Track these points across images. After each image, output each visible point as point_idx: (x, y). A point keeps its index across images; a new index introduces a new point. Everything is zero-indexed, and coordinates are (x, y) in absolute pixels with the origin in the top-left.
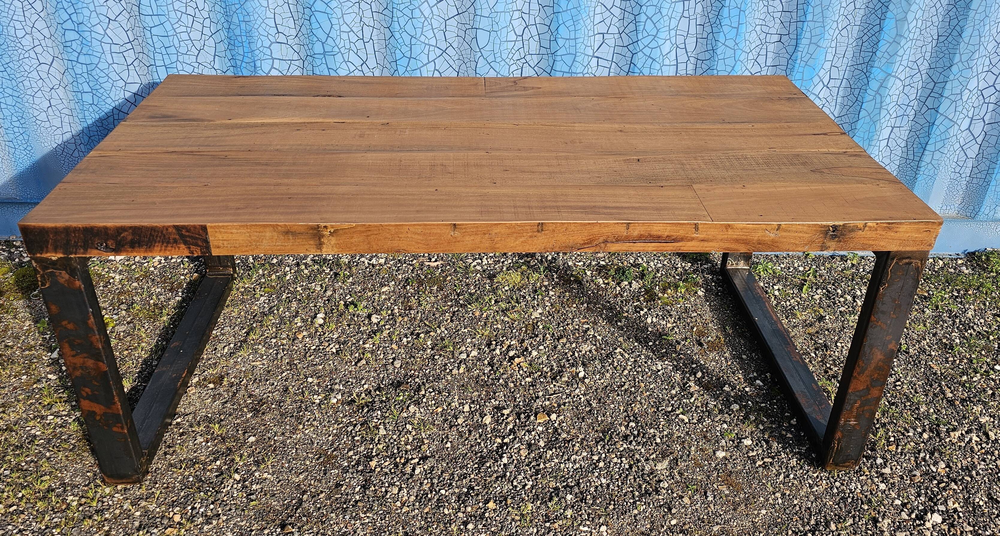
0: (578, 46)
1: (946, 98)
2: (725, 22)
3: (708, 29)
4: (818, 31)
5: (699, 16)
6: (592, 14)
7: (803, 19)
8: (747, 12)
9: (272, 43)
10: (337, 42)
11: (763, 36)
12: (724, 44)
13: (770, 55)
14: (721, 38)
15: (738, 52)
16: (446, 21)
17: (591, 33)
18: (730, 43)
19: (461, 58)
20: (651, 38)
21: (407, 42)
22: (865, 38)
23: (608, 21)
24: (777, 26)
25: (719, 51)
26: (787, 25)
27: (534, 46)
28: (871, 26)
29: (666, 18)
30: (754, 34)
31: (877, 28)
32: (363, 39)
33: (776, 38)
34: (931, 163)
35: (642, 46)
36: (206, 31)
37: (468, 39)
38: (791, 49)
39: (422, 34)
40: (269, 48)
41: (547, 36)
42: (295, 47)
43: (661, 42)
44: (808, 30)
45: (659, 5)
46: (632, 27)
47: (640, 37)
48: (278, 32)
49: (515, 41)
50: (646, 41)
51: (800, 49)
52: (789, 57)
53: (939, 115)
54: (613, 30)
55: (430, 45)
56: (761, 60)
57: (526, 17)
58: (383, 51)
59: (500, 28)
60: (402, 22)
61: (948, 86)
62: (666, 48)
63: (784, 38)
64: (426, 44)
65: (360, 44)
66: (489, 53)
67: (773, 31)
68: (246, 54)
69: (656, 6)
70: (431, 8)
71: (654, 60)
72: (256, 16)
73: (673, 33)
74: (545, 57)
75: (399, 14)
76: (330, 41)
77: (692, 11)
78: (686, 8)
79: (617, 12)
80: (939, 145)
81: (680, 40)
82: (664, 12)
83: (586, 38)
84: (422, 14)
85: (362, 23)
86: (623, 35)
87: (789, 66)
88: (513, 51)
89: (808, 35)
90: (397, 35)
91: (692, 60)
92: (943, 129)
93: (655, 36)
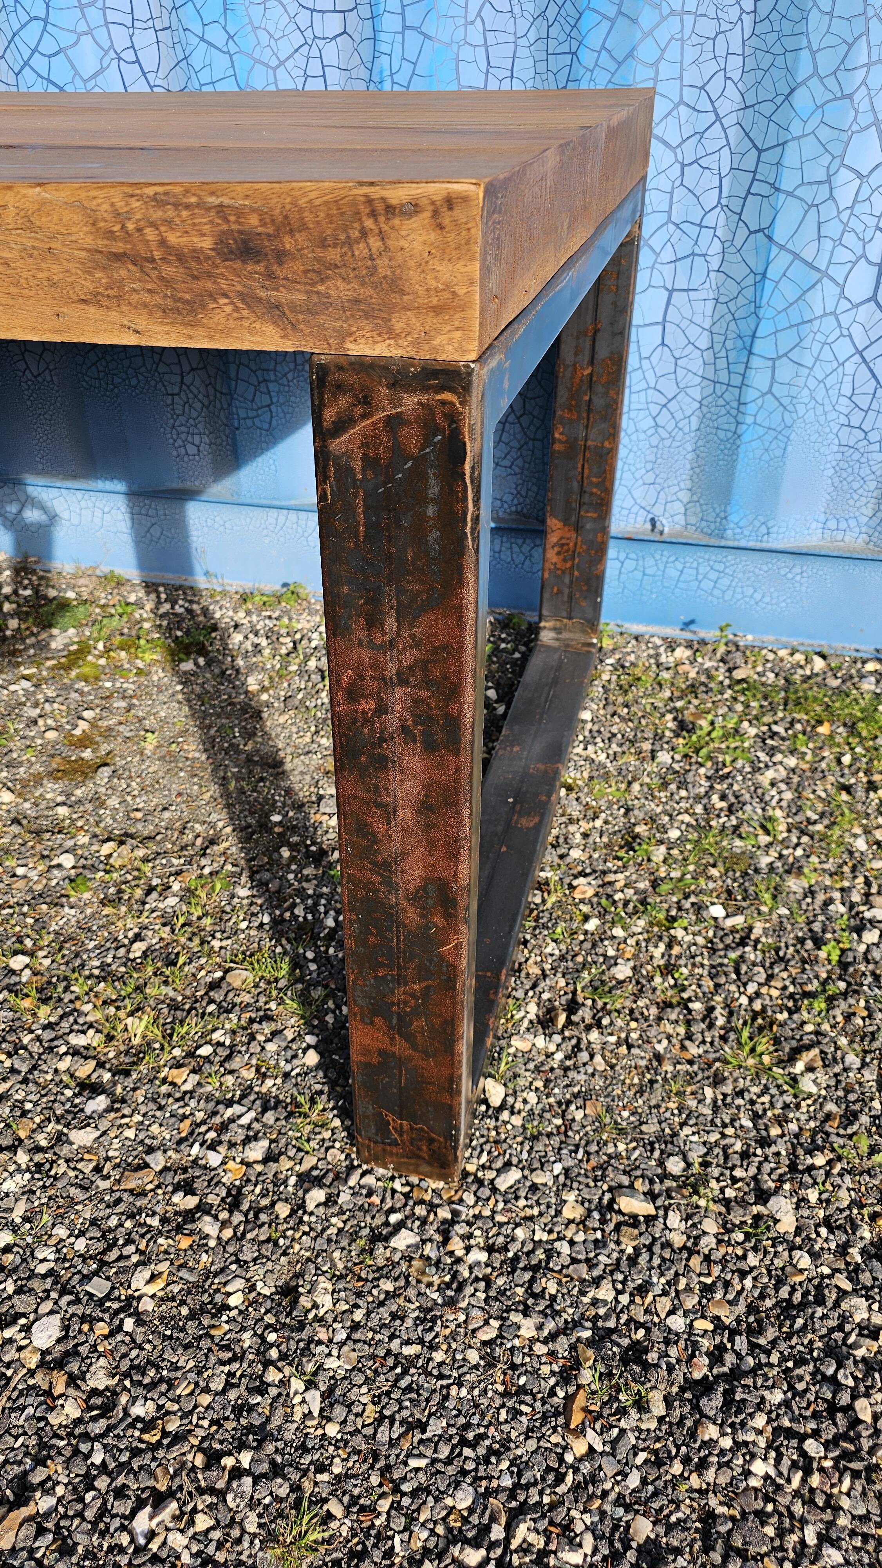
1: (790, 194)
34: (770, 391)
53: (775, 250)
61: (791, 156)
80: (786, 340)
92: (789, 291)
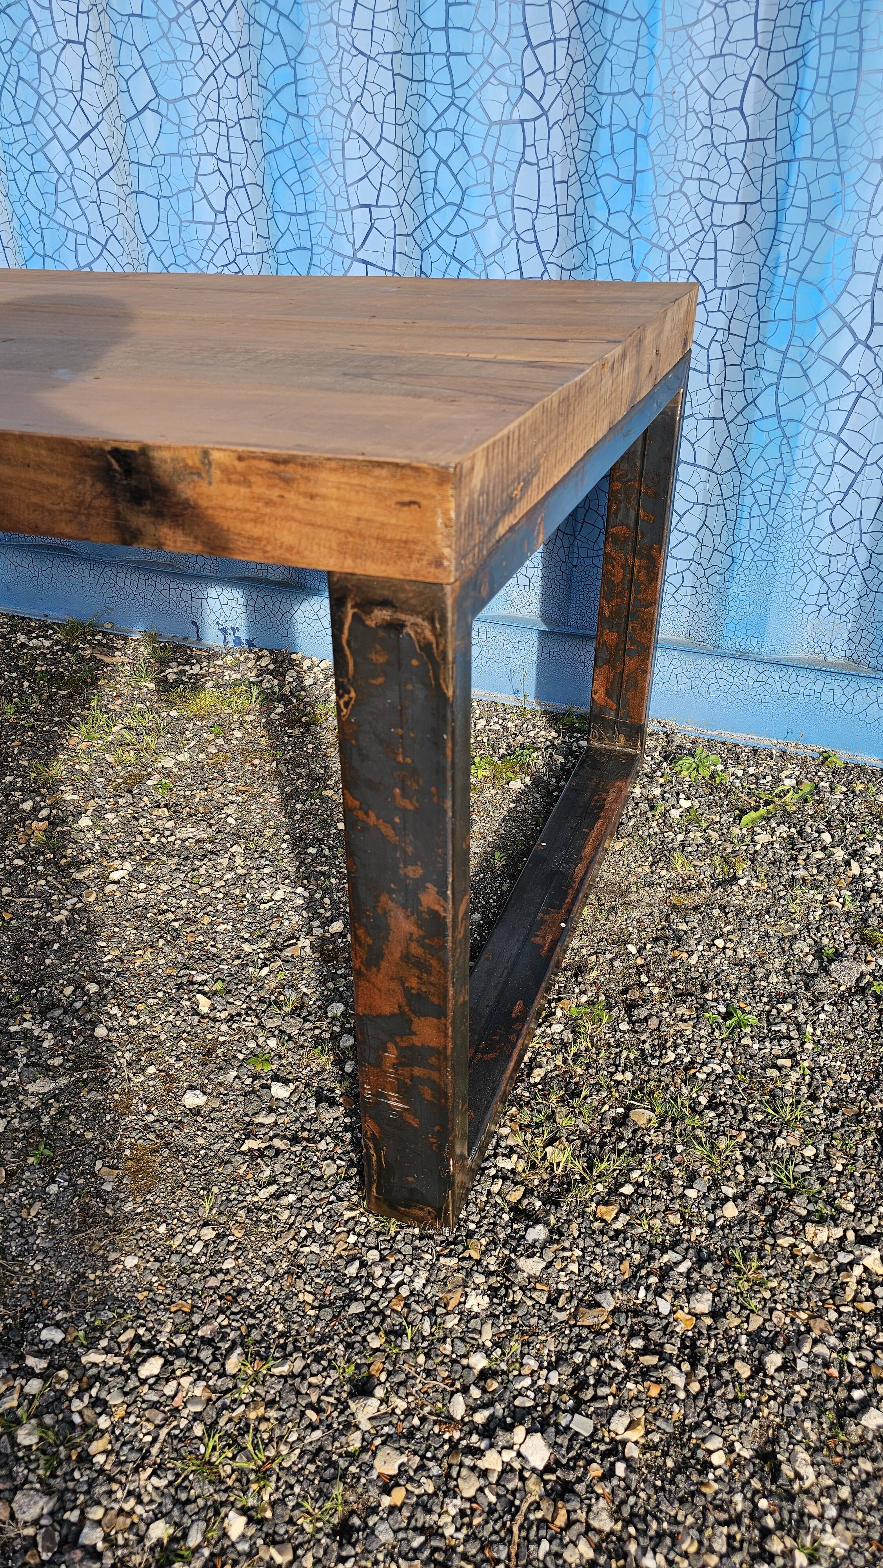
0: (315, 229)
2: (606, 167)
3: (575, 190)
4: (825, 187)
5: (557, 159)
6: (337, 157)
7: (787, 154)
8: (653, 140)
11: (704, 209)
12: (606, 225)
13: (724, 258)
14: (602, 211)
15: (640, 247)
16: (97, 181)
17: (342, 204)
18: (620, 223)
20: (450, 211)
21: (36, 225)
23: (375, 176)
24: (736, 181)
25: (596, 245)
26: (756, 174)
29: (480, 162)
30: (679, 202)
33: (734, 213)
35: (436, 233)
38: (764, 239)
39: (56, 206)
43: (475, 222)
44: (802, 183)
45: (459, 129)
47: (430, 209)
49: (213, 224)
50: (443, 218)
51: (784, 237)
52: (762, 260)
54: (388, 197)
55: (77, 232)
56: (706, 271)
57: (225, 168)
59: (175, 191)
60: (20, 181)
62: (491, 236)
63: (754, 212)
64: (68, 229)
66: (162, 245)
67: (727, 195)
69: (453, 130)
70: (67, 153)
71: (463, 265)
73: (503, 201)
75: (14, 165)
77: (542, 147)
78: (529, 141)
79: (390, 153)
81: (523, 221)
82: (474, 146)
83: (331, 214)
84: (52, 165)
86: (405, 208)
87: (764, 285)
89: (801, 198)
91: (554, 268)
93: (459, 207)
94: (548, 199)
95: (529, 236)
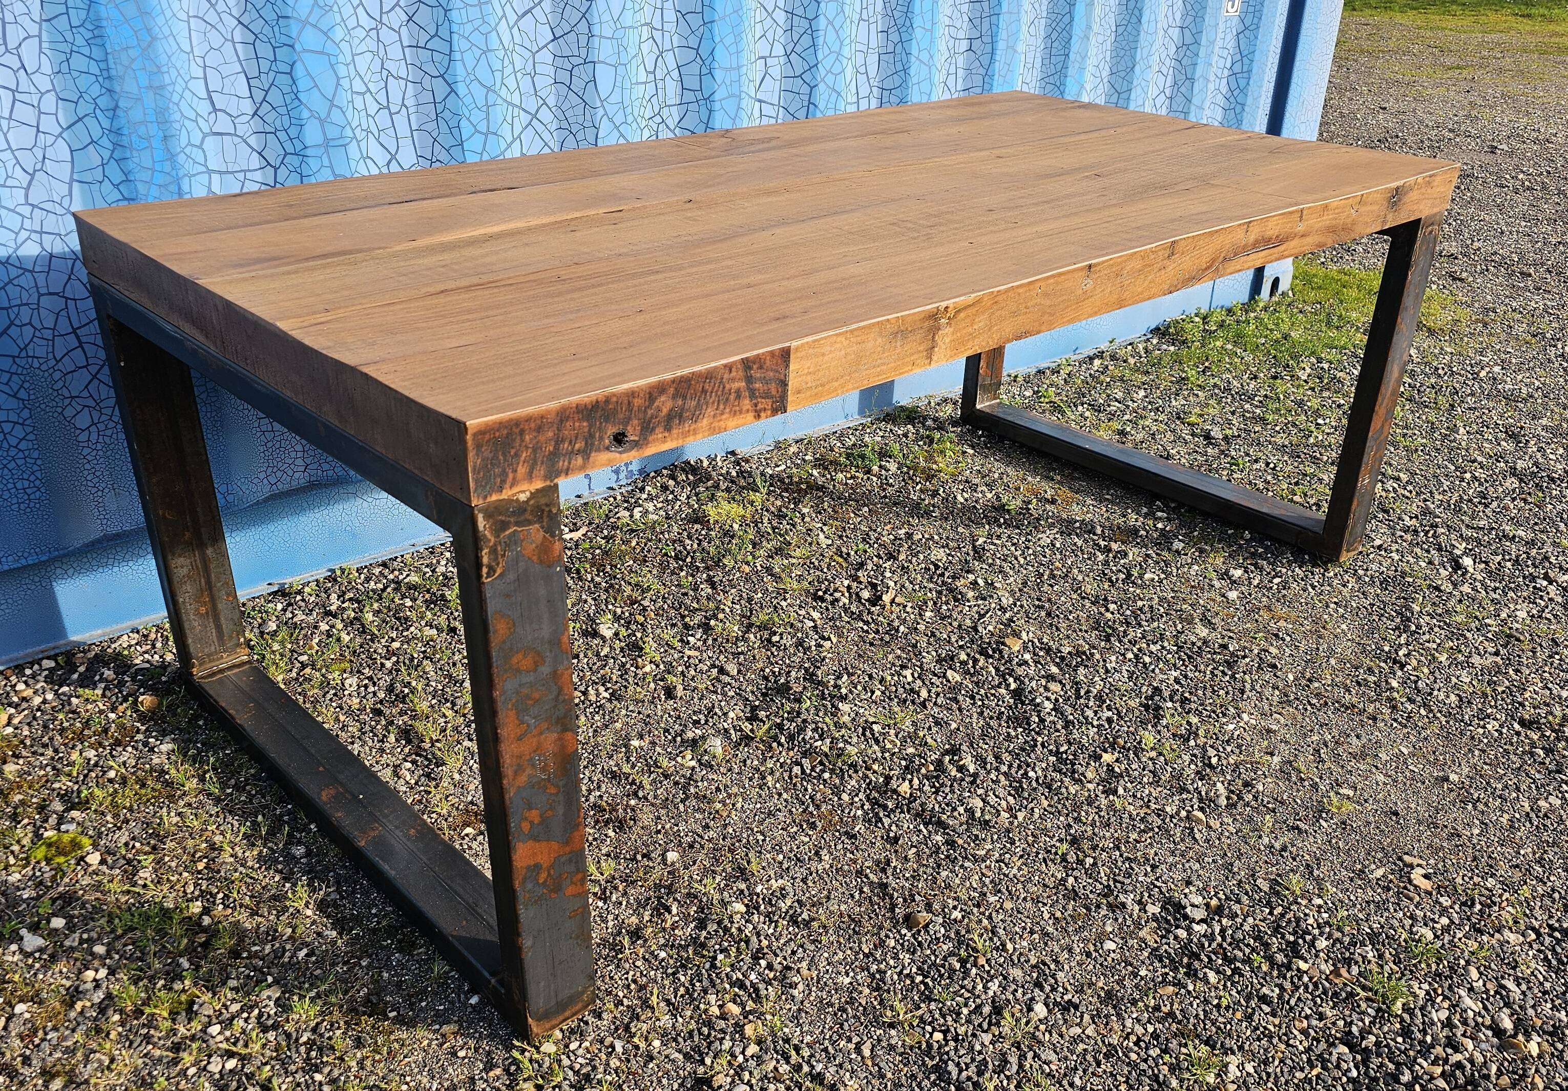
0: (742, 80)
2: (917, 22)
3: (895, 37)
4: (1014, 28)
5: (880, 17)
6: (752, 22)
8: (939, 4)
9: (205, 135)
10: (349, 114)
11: (952, 43)
12: (917, 59)
13: (960, 73)
14: (915, 51)
15: (934, 70)
16: (534, 55)
17: (752, 57)
18: (925, 56)
19: (565, 124)
20: (833, 57)
21: (481, 103)
22: (1054, 35)
23: (770, 35)
24: (965, 26)
25: (912, 71)
26: (977, 22)
27: (672, 88)
28: (1060, 17)
30: (943, 41)
31: (1067, 19)
32: (388, 108)
33: (964, 45)
35: (822, 73)
36: (48, 124)
37: (577, 85)
38: (985, 60)
39: (502, 83)
40: (200, 147)
41: (695, 68)
42: (252, 141)
43: (844, 63)
44: (1004, 27)
46: (806, 41)
47: (819, 56)
48: (215, 110)
49: (645, 84)
50: (827, 63)
51: (998, 58)
52: (983, 72)
54: (779, 50)
55: (513, 106)
56: (951, 82)
57: (657, 35)
58: (432, 126)
59: (629, 58)
60: (470, 62)
62: (849, 73)
63: (976, 44)
64: (508, 103)
65: (383, 119)
66: (616, 107)
67: (961, 35)
68: (158, 167)
69: (837, 1)
70: (511, 30)
71: (838, 95)
72: (174, 74)
73: (853, 47)
74: (693, 107)
75: (464, 44)
76: (335, 113)
78: (864, 5)
79: (780, 16)
81: (860, 59)
84: (501, 42)
85: (385, 73)
86: (793, 57)
87: (986, 87)
88: (645, 103)
89: (1004, 35)
90: (461, 89)
91: (875, 90)
93: (838, 53)
94: (874, 44)
95: (862, 70)
